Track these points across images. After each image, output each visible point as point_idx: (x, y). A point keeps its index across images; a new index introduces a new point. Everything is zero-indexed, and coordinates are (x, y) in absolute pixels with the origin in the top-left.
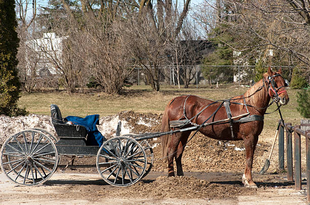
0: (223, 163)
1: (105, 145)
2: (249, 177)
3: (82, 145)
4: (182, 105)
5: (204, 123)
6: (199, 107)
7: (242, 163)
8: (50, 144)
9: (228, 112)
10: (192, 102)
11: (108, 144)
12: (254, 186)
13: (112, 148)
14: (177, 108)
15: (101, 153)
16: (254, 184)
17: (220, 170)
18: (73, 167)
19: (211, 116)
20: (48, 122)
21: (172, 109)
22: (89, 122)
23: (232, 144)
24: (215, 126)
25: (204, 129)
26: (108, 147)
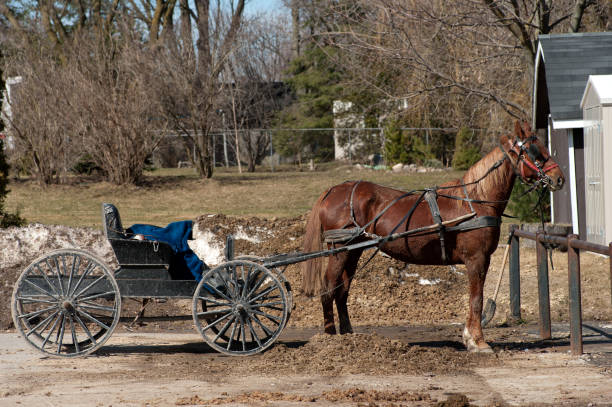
0: (401, 309)
1: (207, 278)
2: (477, 332)
3: (164, 278)
4: (346, 200)
5: (392, 233)
6: (378, 203)
7: (437, 308)
8: (105, 278)
9: (435, 211)
10: (365, 195)
11: (213, 277)
12: (486, 349)
13: (221, 283)
14: (338, 206)
15: (201, 294)
16: (487, 346)
17: (397, 321)
18: (143, 320)
19: (402, 219)
20: (66, 237)
21: (328, 208)
22: (175, 234)
23: (414, 272)
24: (410, 239)
25: (390, 244)
26: (213, 281)
